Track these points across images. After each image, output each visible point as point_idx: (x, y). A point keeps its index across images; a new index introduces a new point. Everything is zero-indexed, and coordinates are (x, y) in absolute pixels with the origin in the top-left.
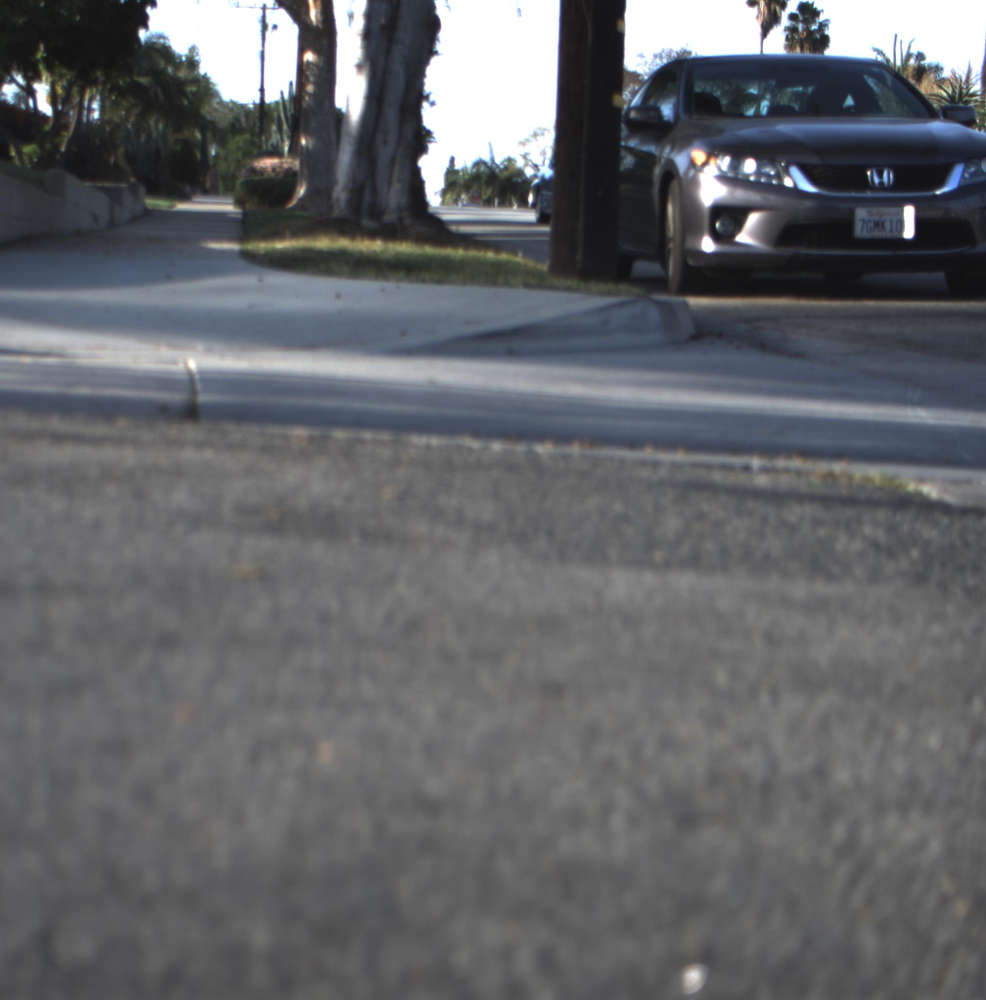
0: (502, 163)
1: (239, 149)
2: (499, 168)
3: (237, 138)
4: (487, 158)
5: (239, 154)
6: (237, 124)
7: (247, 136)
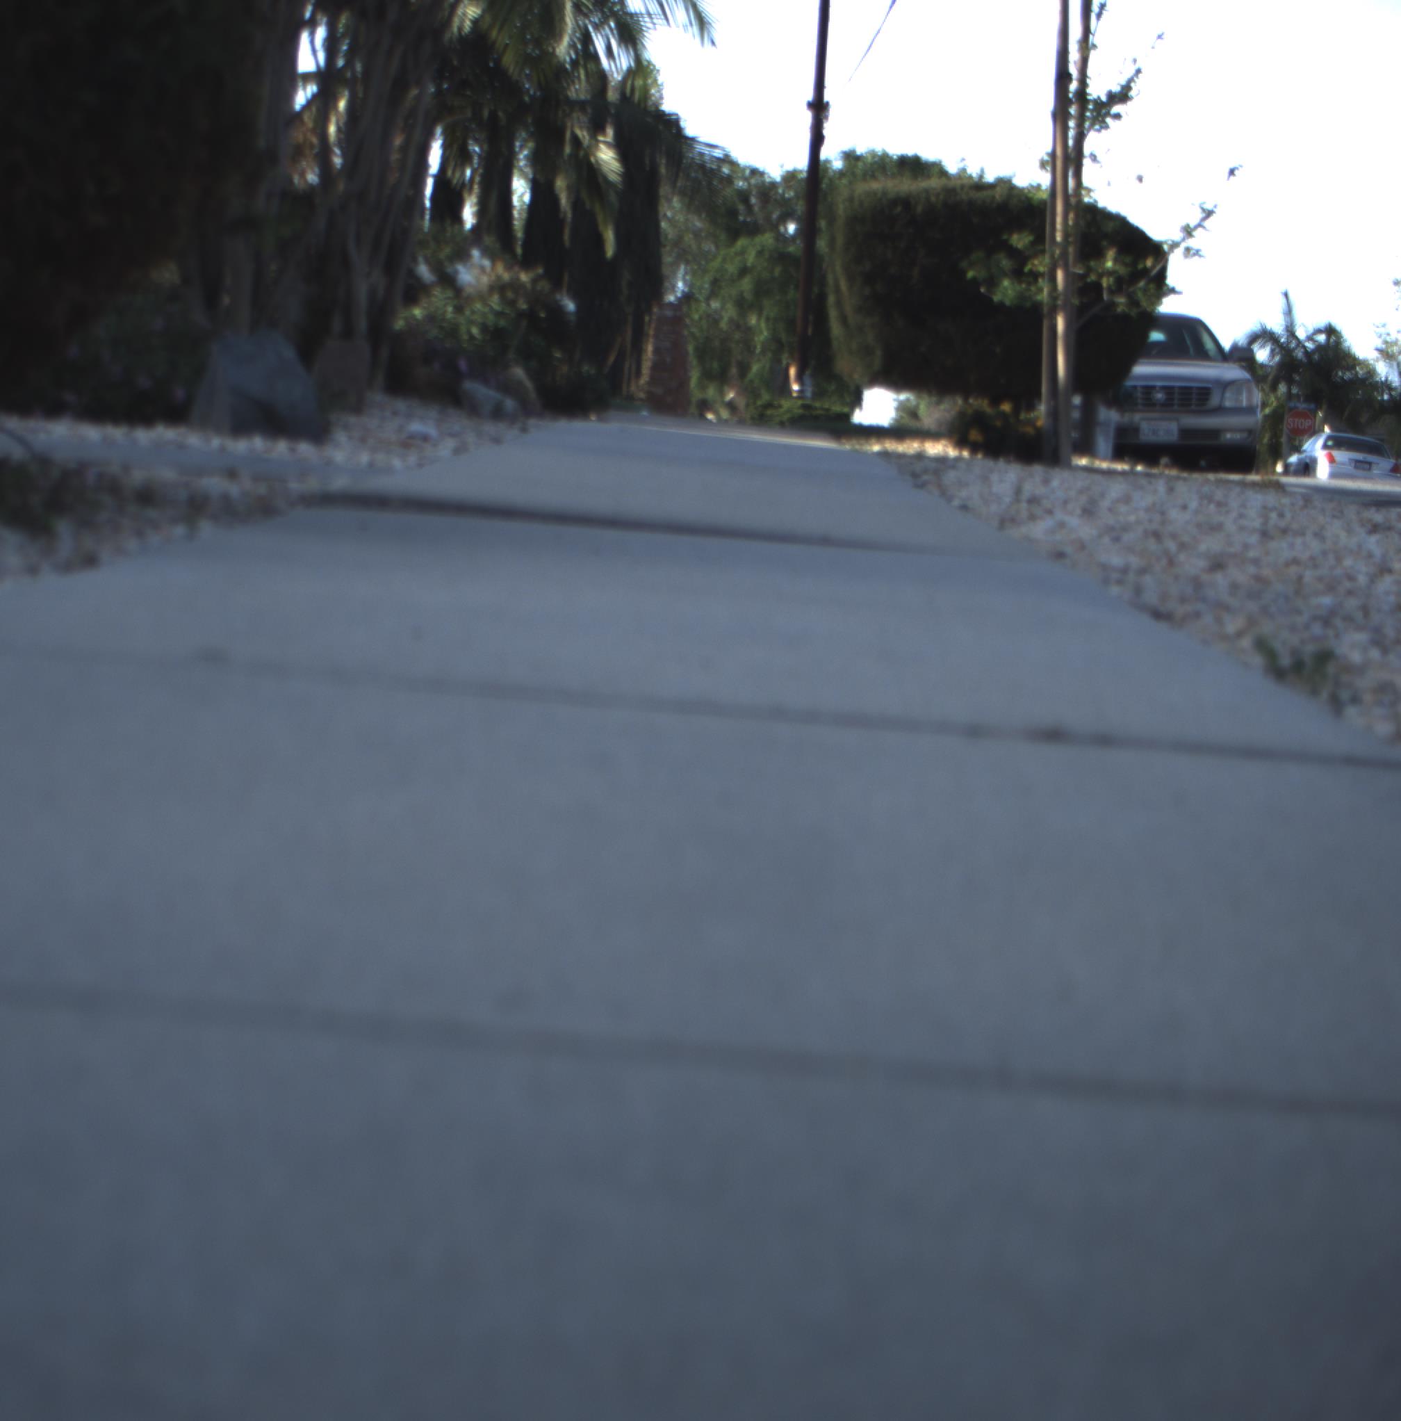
0: (1310, 338)
1: (744, 271)
2: (1304, 347)
3: (741, 242)
4: (1277, 325)
5: (746, 284)
6: (741, 207)
7: (767, 239)
